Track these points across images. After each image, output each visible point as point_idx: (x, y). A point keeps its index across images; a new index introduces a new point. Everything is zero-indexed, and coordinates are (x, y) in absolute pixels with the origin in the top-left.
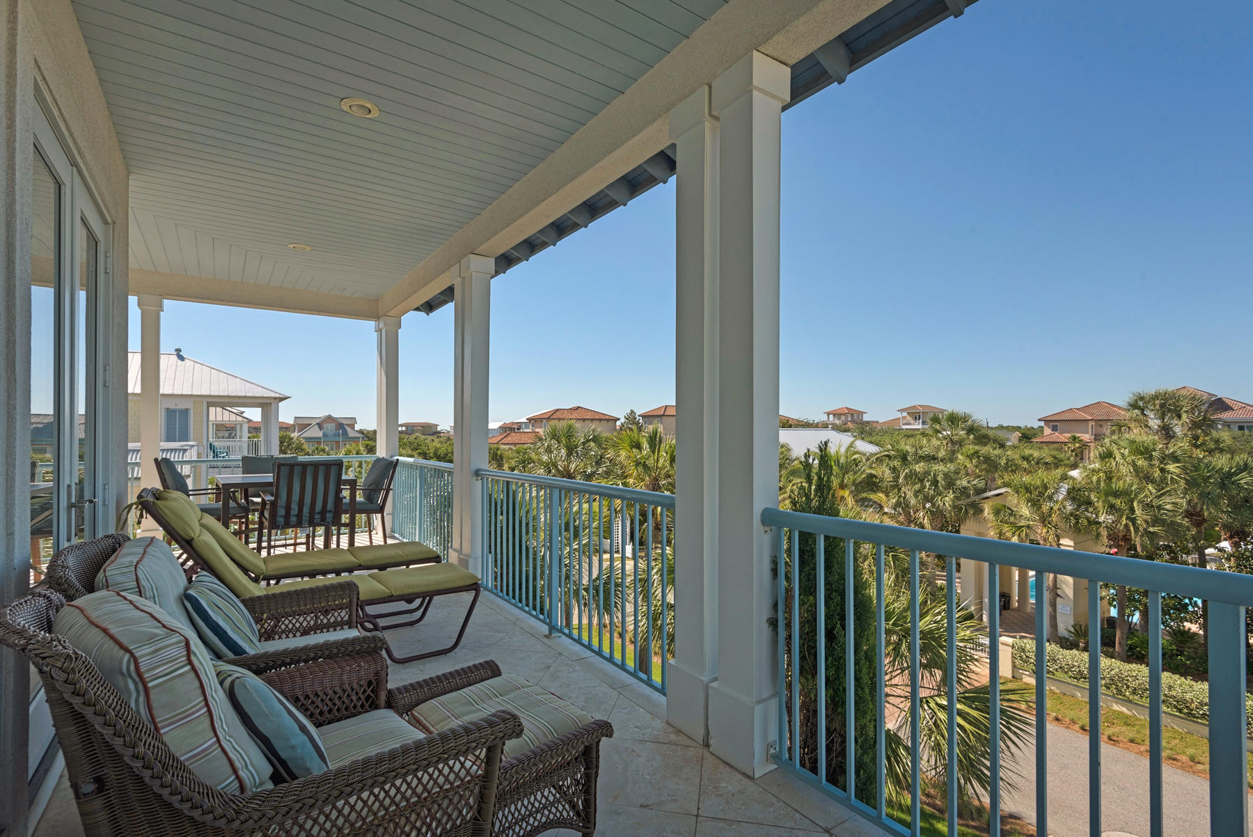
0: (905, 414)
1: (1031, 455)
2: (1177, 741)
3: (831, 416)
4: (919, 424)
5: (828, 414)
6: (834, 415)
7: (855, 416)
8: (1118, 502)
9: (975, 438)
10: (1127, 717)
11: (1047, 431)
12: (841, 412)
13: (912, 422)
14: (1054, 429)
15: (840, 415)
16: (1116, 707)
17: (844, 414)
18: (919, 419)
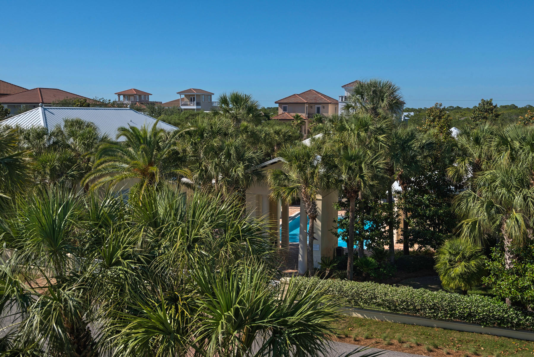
0: (183, 96)
1: (280, 130)
2: (389, 330)
3: (122, 97)
4: (194, 105)
5: (119, 95)
6: (124, 96)
7: (143, 96)
8: (352, 164)
9: (253, 116)
10: (361, 320)
11: (280, 111)
12: (130, 93)
13: (188, 103)
14: (285, 109)
15: (130, 95)
16: (354, 315)
17: (132, 95)
18: (194, 101)
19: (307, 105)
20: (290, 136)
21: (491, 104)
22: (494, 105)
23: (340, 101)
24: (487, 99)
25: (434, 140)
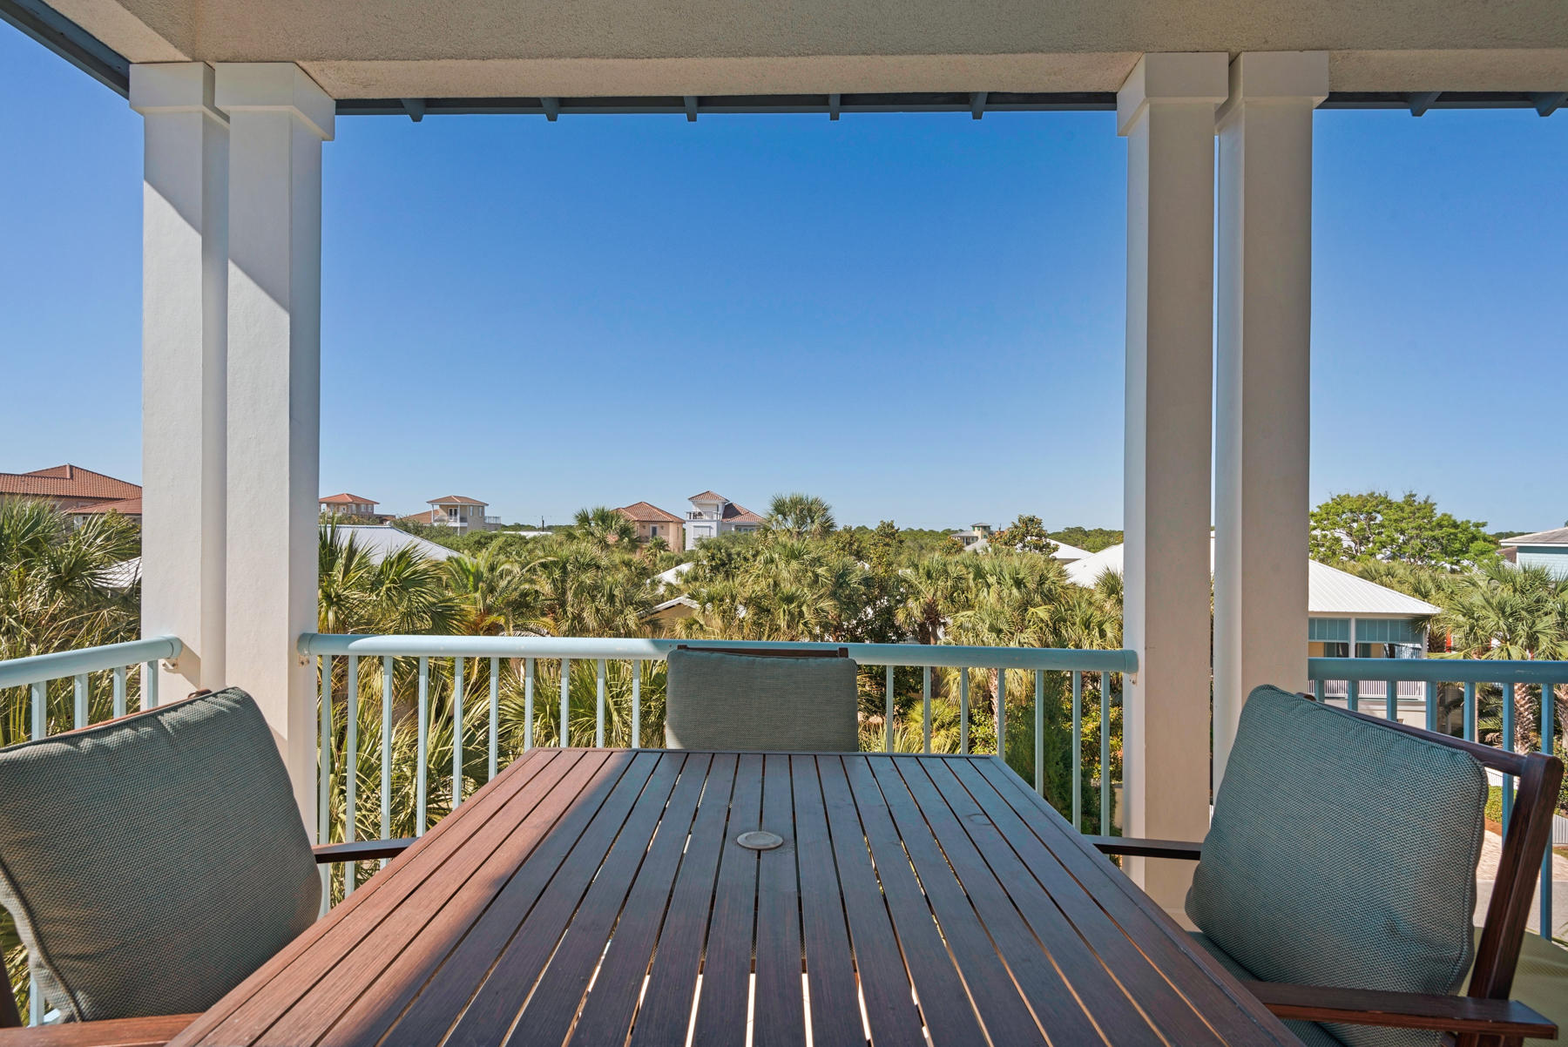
0: (437, 507)
4: (456, 521)
7: (363, 506)
12: (343, 501)
13: (446, 518)
15: (339, 504)
17: (345, 503)
18: (456, 514)
19: (637, 524)
21: (893, 527)
22: (896, 528)
23: (688, 518)
24: (888, 520)
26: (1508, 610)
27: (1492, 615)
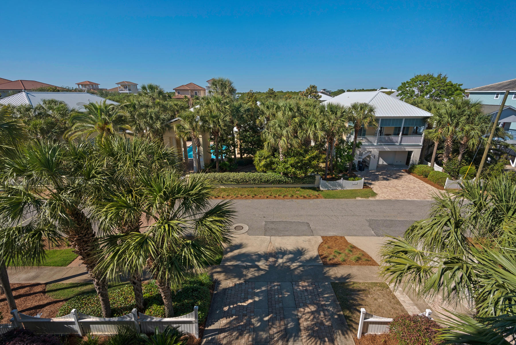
0: (120, 86)
1: (177, 104)
2: (236, 191)
3: (80, 86)
4: (127, 91)
5: (78, 84)
6: (82, 85)
7: (94, 86)
8: (215, 120)
9: (162, 97)
10: (224, 189)
11: (177, 94)
12: (85, 83)
13: (124, 89)
14: (179, 93)
15: (86, 85)
16: (221, 187)
17: (88, 85)
18: (127, 88)
19: (190, 91)
20: (183, 107)
21: (273, 91)
23: (206, 89)
24: (271, 88)
25: (250, 107)
26: (453, 115)
27: (447, 116)
